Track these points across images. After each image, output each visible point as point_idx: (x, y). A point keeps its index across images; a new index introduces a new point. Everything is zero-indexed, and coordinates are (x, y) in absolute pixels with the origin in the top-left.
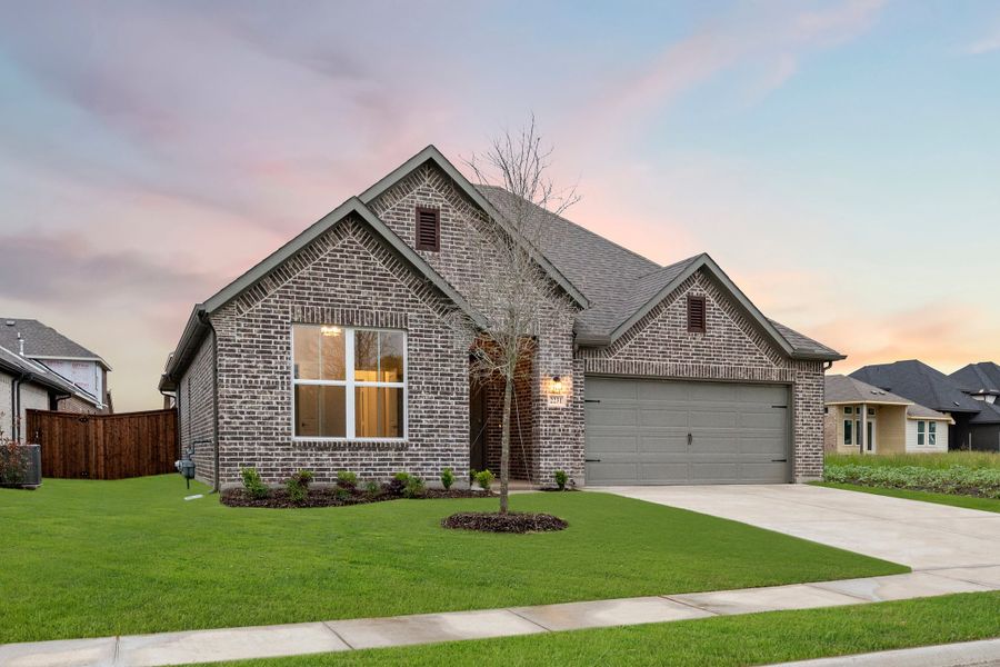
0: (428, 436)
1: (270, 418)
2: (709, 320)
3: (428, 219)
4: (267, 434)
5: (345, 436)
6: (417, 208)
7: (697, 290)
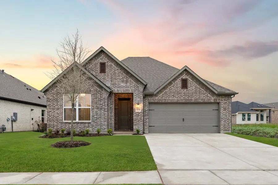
0: (96, 120)
1: (58, 116)
2: (189, 85)
3: (103, 65)
4: (57, 120)
5: (76, 120)
6: (100, 63)
7: (184, 77)
